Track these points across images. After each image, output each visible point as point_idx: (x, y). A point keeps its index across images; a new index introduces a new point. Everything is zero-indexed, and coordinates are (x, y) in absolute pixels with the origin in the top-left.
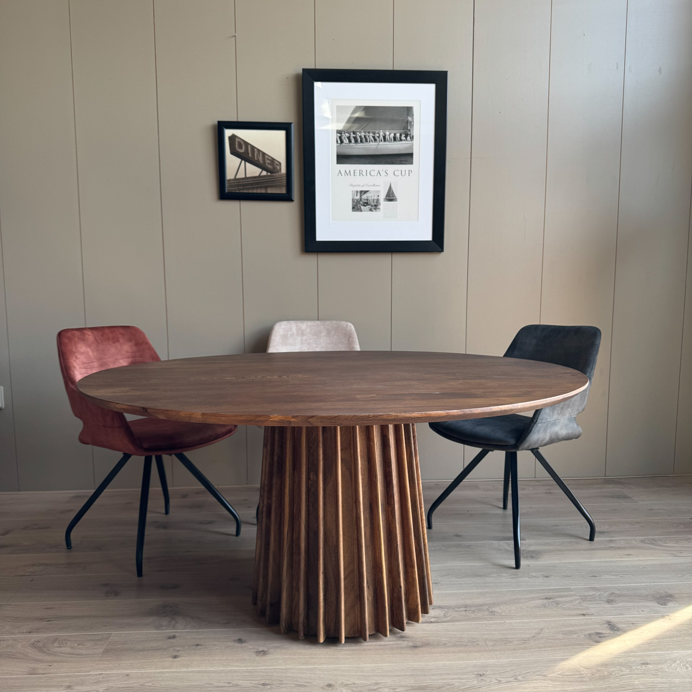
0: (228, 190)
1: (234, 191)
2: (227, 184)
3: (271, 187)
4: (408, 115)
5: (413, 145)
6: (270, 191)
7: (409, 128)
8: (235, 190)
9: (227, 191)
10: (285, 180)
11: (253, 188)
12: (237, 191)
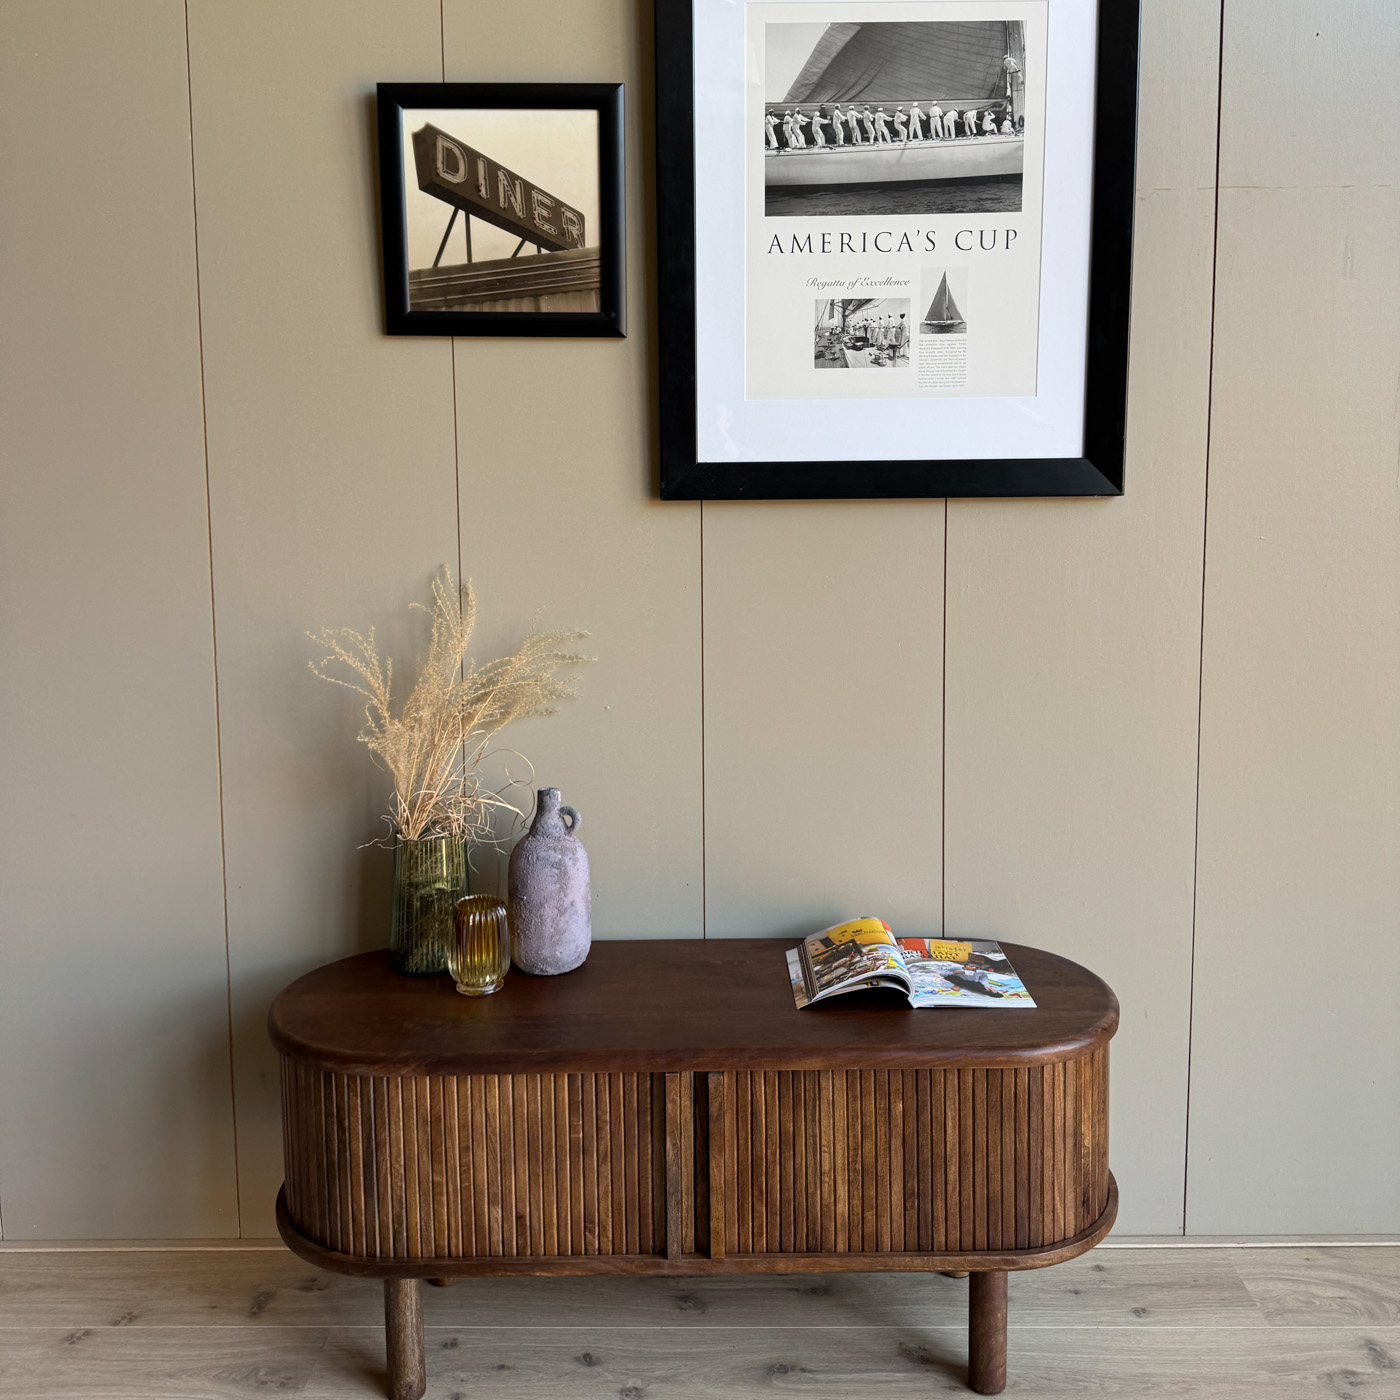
0: (412, 305)
1: (431, 310)
2: (409, 288)
3: (552, 292)
4: (1006, 49)
5: (1021, 148)
6: (547, 306)
7: (1009, 93)
8: (437, 304)
9: (409, 310)
10: (597, 270)
11: (494, 299)
12: (443, 309)
